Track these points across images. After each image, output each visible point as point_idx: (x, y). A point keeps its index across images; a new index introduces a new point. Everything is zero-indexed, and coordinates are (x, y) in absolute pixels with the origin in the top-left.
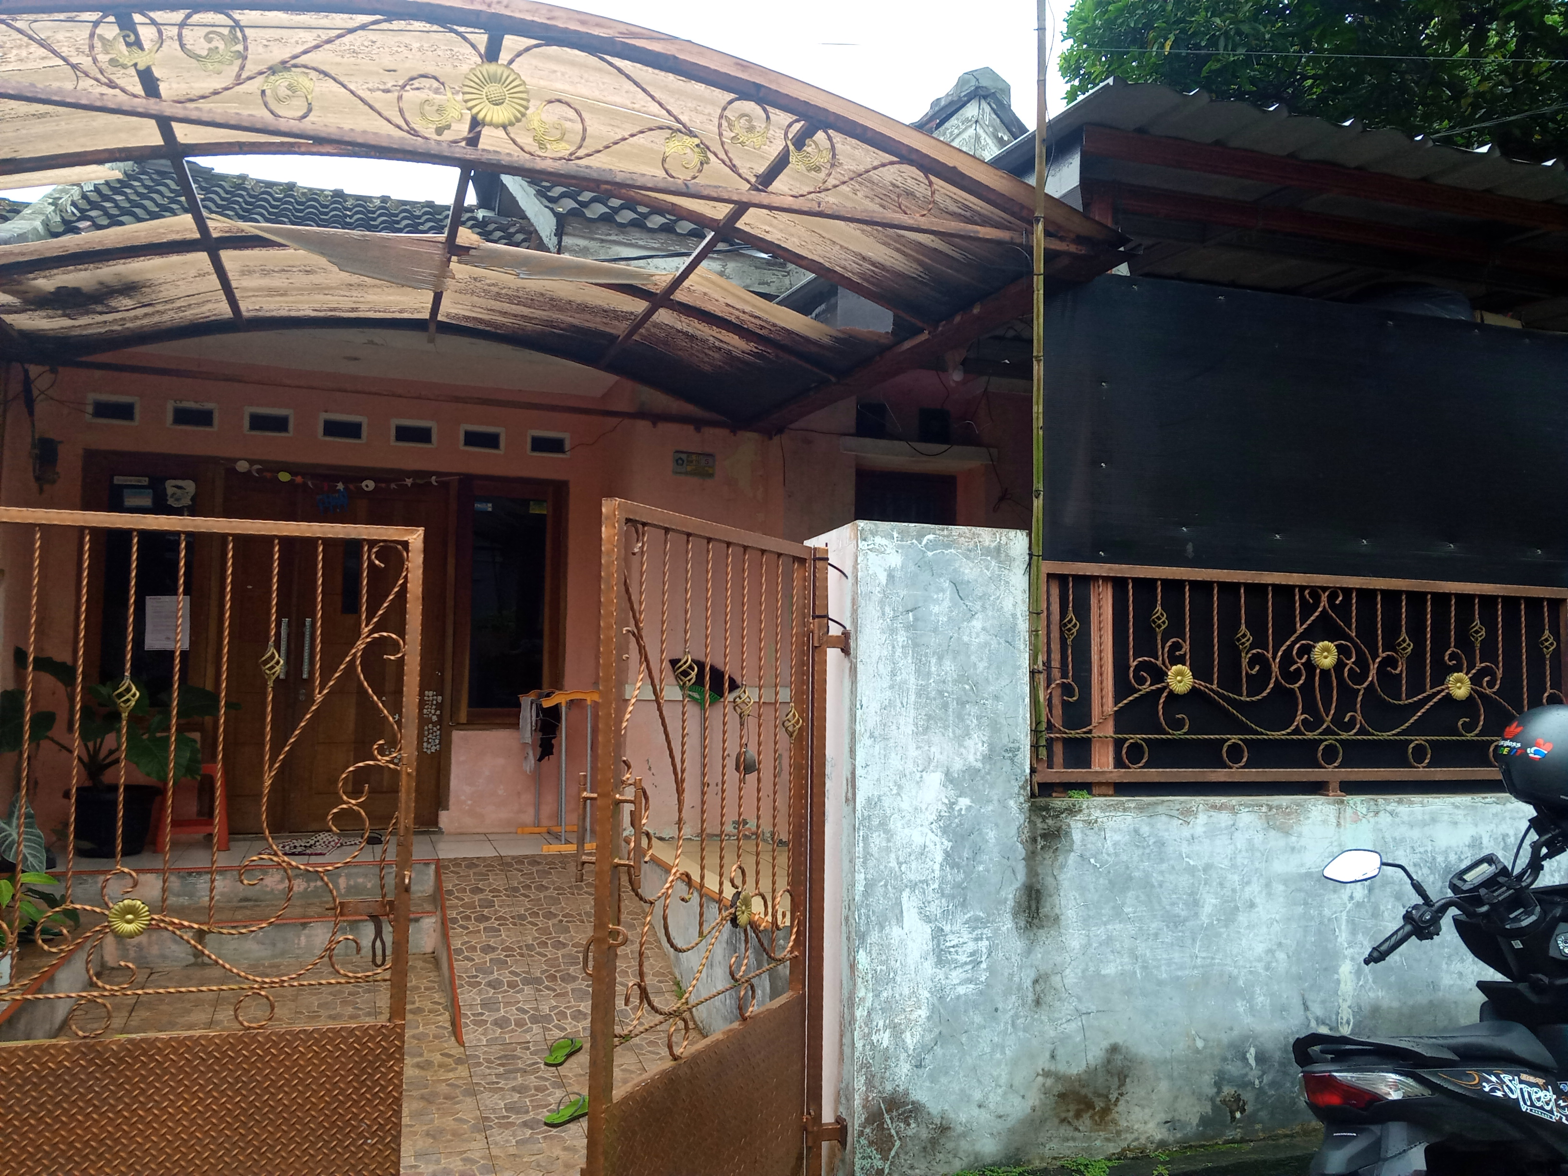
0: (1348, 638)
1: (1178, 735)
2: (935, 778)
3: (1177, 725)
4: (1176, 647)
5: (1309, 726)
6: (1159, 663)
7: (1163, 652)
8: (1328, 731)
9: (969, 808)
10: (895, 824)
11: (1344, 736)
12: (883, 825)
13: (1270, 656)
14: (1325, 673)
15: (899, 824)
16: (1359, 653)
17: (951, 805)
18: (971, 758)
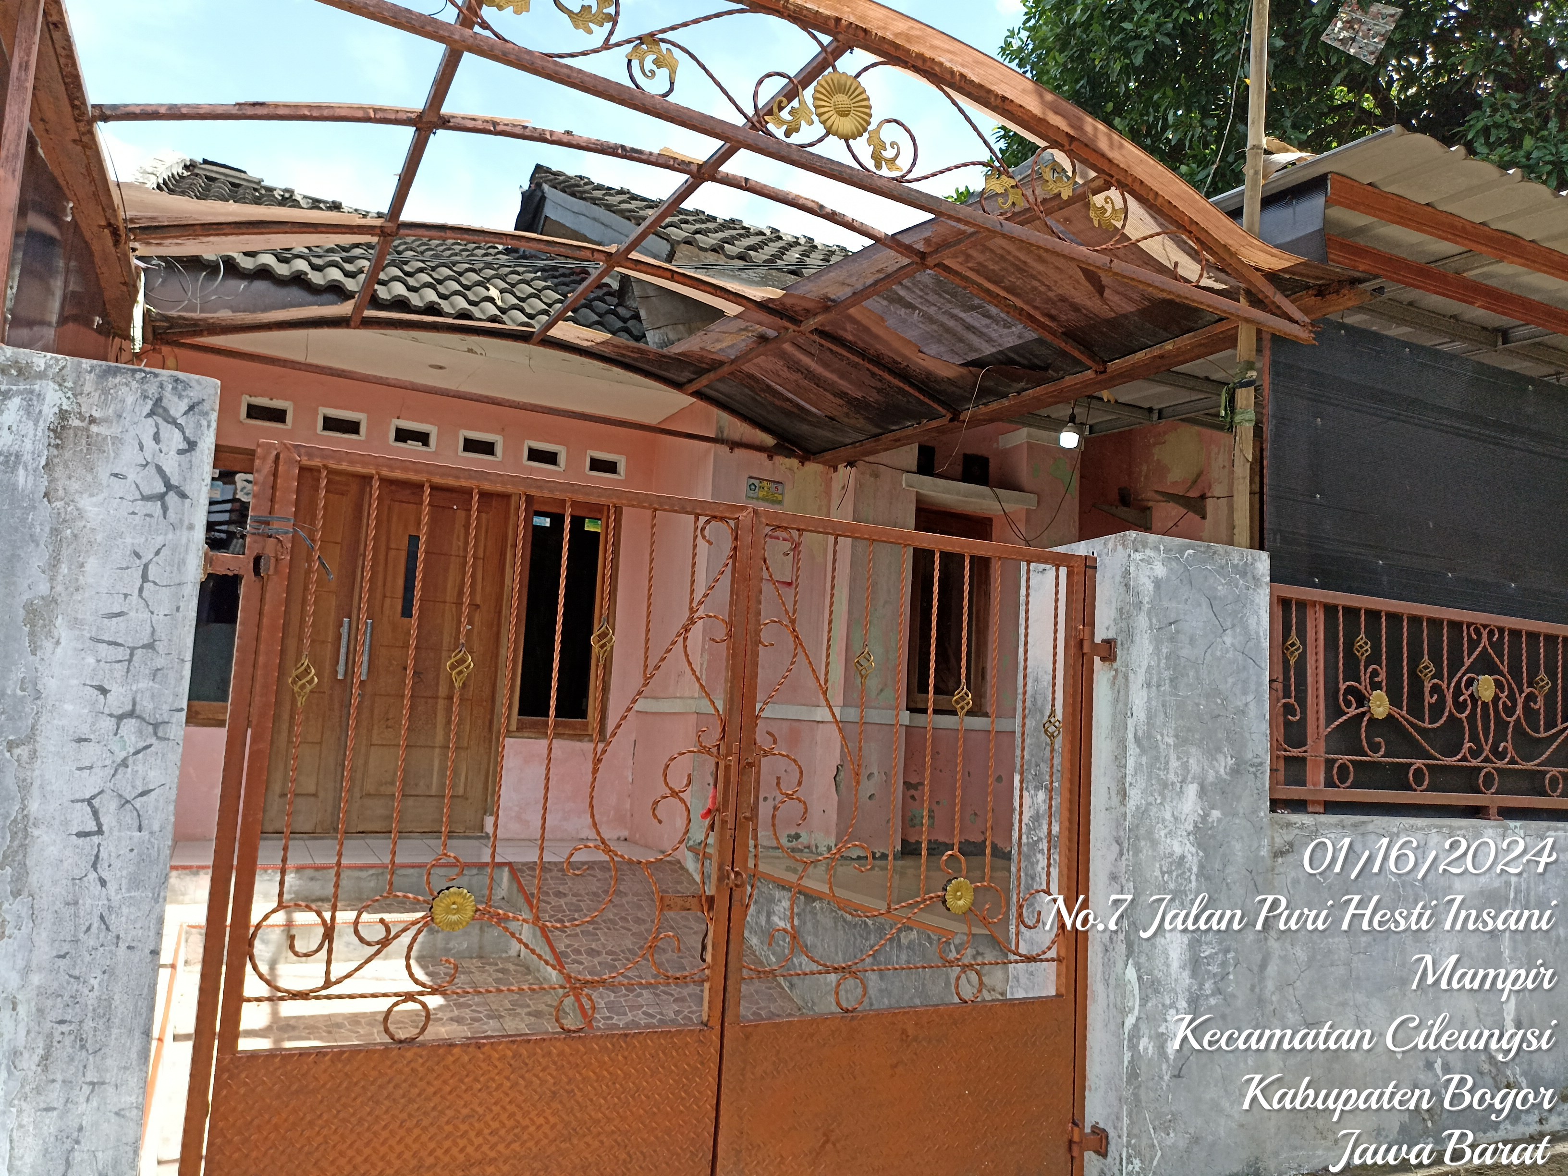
0: (1502, 674)
1: (1377, 757)
2: (1192, 790)
3: (1375, 748)
4: (1375, 673)
5: (1475, 754)
6: (1362, 688)
7: (1365, 678)
8: (1487, 760)
9: (1219, 820)
10: (1161, 833)
11: (1499, 764)
12: (1150, 833)
13: (1444, 686)
14: (1485, 705)
15: (1162, 833)
16: (1511, 689)
17: (1205, 817)
18: (1222, 771)
